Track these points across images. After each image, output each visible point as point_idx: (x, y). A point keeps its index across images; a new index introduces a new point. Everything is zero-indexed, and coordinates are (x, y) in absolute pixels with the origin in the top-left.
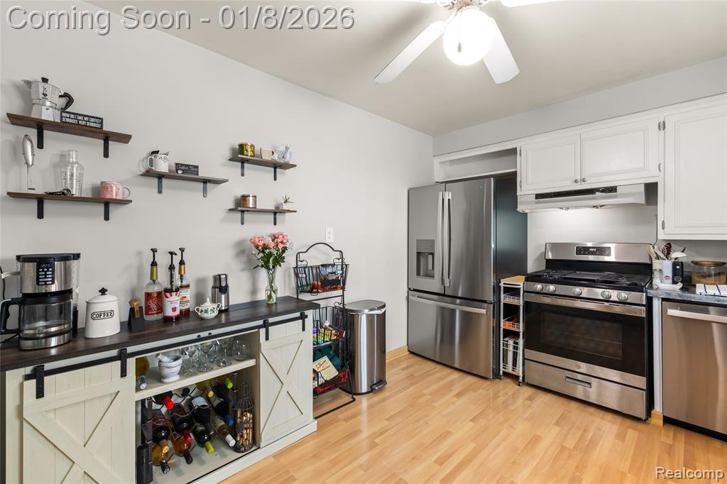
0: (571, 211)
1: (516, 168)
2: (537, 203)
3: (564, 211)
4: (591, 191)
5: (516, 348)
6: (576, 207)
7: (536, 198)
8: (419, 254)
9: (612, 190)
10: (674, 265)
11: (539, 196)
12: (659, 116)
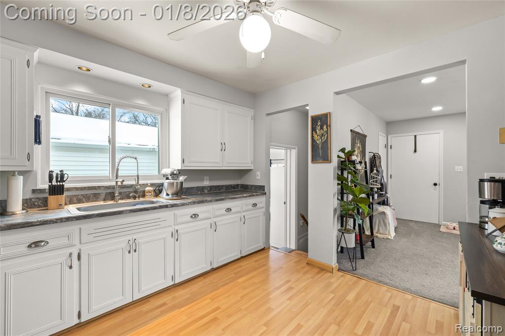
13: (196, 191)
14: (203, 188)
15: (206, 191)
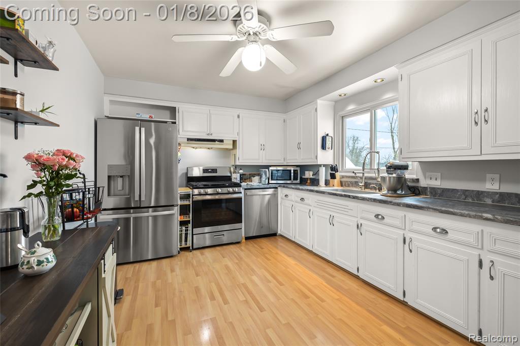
0: (198, 150)
1: (175, 119)
2: (188, 143)
3: (194, 149)
4: (214, 141)
5: (187, 230)
6: (201, 148)
7: (188, 141)
8: (109, 177)
9: (221, 141)
10: (241, 175)
11: (188, 139)
12: (238, 111)
13: (463, 197)
14: (479, 194)
15: (489, 201)
